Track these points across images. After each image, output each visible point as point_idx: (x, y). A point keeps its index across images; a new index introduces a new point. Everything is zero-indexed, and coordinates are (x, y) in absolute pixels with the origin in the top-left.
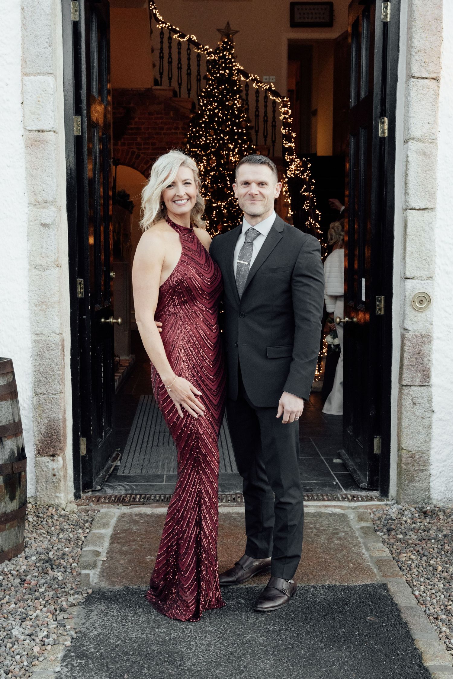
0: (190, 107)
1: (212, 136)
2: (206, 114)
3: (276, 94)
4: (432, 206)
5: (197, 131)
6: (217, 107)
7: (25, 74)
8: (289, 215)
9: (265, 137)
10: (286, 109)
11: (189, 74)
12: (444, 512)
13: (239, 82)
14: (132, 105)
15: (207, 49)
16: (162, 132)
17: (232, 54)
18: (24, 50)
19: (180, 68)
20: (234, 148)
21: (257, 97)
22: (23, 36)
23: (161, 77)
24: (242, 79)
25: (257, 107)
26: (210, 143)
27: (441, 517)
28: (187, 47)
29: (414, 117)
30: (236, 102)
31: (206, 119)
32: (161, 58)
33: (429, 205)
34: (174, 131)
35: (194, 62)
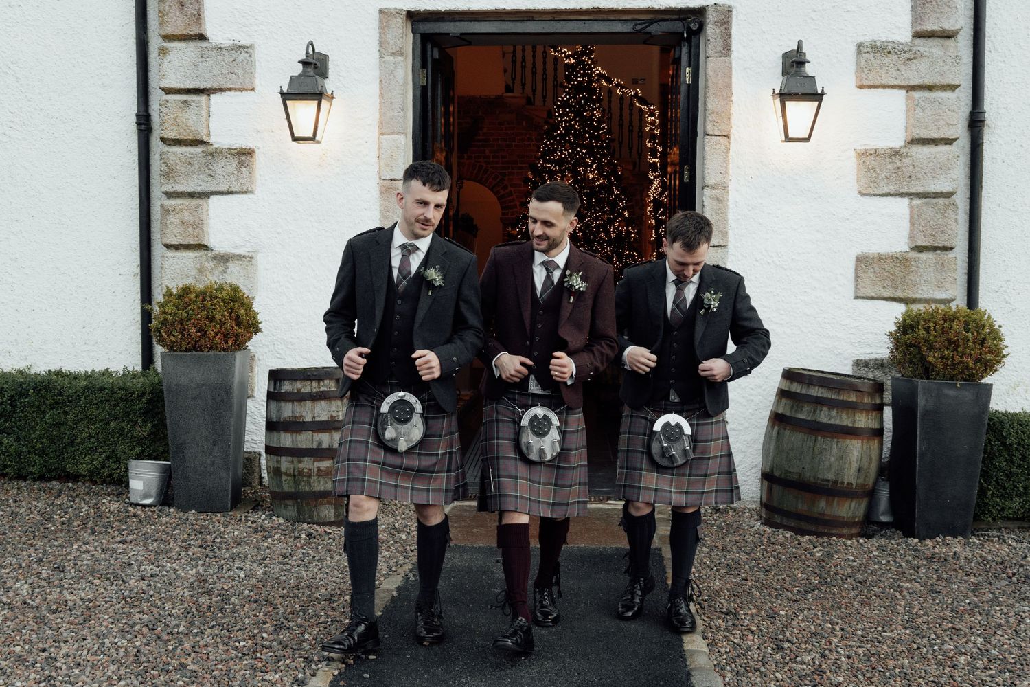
0: (545, 116)
1: (568, 150)
2: (562, 125)
3: (643, 101)
4: (725, 244)
5: (552, 145)
6: (574, 119)
7: (382, 134)
8: (652, 239)
9: (631, 149)
10: (653, 118)
11: (544, 80)
12: (735, 510)
13: (599, 91)
14: (480, 114)
15: (565, 52)
16: (513, 143)
17: (592, 59)
18: (382, 114)
19: (534, 73)
20: (592, 164)
21: (621, 104)
22: (381, 104)
23: (513, 83)
24: (605, 84)
25: (621, 115)
26: (565, 157)
27: (731, 513)
28: (543, 50)
29: (708, 168)
30: (595, 112)
31: (561, 131)
32: (514, 62)
33: (722, 243)
34: (526, 143)
35: (550, 67)
